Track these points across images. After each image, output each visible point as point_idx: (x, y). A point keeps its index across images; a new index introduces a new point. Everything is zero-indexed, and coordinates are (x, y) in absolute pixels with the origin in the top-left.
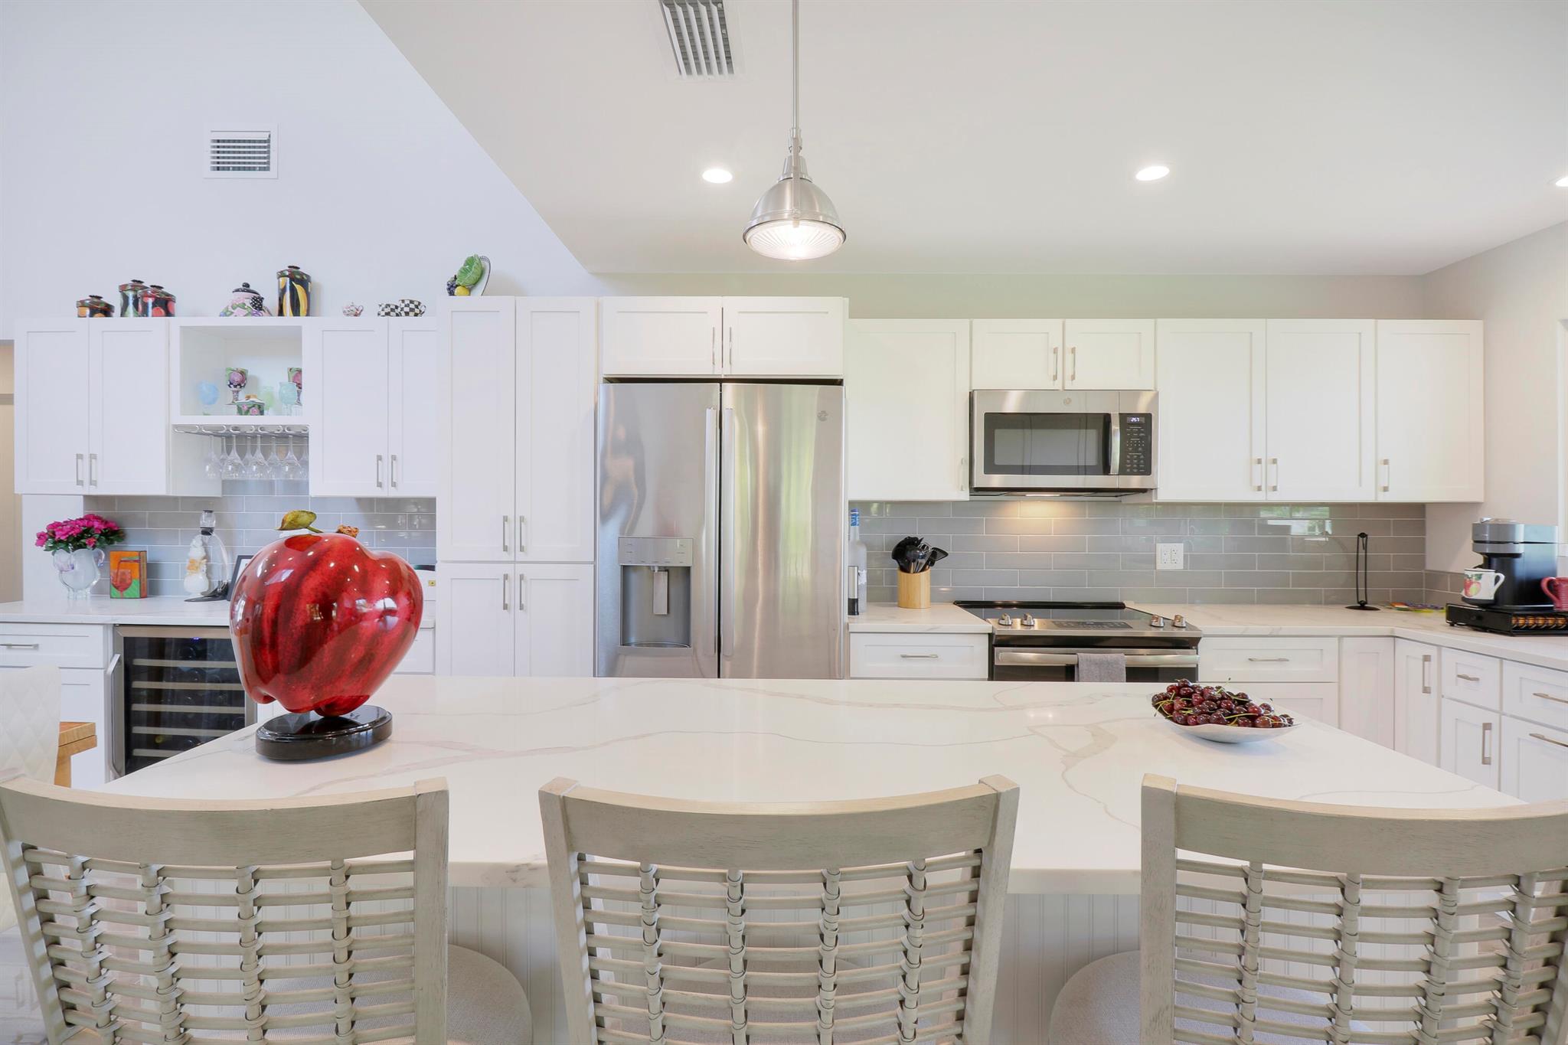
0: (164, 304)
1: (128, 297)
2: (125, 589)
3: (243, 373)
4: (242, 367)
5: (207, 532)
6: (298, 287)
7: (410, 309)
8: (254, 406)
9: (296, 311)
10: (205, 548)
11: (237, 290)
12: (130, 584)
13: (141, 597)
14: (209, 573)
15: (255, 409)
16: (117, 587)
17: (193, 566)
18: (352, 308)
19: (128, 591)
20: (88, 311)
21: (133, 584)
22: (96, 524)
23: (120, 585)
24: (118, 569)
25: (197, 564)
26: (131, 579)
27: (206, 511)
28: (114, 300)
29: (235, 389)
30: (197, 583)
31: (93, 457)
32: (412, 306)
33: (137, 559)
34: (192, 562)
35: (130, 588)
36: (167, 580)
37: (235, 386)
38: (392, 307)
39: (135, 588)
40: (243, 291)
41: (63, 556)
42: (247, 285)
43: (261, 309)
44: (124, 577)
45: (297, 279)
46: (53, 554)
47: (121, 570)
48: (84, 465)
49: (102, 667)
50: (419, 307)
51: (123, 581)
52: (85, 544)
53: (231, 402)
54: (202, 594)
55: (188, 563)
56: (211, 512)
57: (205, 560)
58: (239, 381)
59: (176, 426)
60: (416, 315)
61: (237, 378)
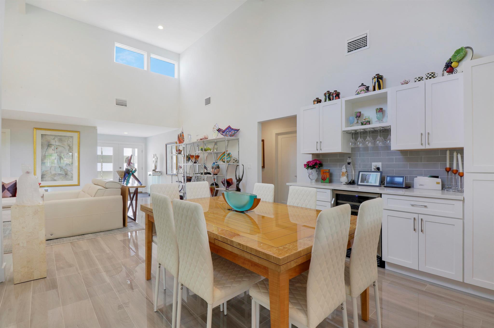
0: (338, 95)
1: (326, 96)
2: (325, 180)
3: (360, 113)
4: (359, 111)
5: (349, 164)
6: (380, 80)
7: (432, 76)
8: (368, 122)
9: (380, 88)
10: (346, 169)
11: (360, 86)
12: (326, 179)
13: (329, 183)
14: (347, 177)
15: (368, 123)
16: (323, 180)
17: (343, 174)
18: (406, 81)
19: (326, 181)
20: (316, 102)
21: (327, 179)
22: (318, 162)
23: (324, 179)
24: (323, 174)
25: (344, 174)
26: (327, 177)
27: (349, 157)
28: (322, 98)
29: (358, 118)
30: (344, 179)
31: (321, 142)
32: (433, 75)
33: (328, 172)
34: (343, 173)
35: (326, 180)
36: (335, 178)
37: (358, 117)
38: (421, 78)
39: (327, 180)
40: (362, 86)
41: (310, 171)
42: (363, 84)
43: (368, 90)
44: (324, 177)
45: (379, 78)
46: (308, 170)
47: (324, 175)
48: (319, 144)
49: (330, 202)
50: (435, 74)
51: (324, 178)
52: (315, 167)
53: (356, 123)
54: (346, 183)
55: (341, 173)
56: (350, 157)
57: (347, 173)
58: (359, 115)
59: (343, 131)
60: (434, 78)
61: (359, 114)
